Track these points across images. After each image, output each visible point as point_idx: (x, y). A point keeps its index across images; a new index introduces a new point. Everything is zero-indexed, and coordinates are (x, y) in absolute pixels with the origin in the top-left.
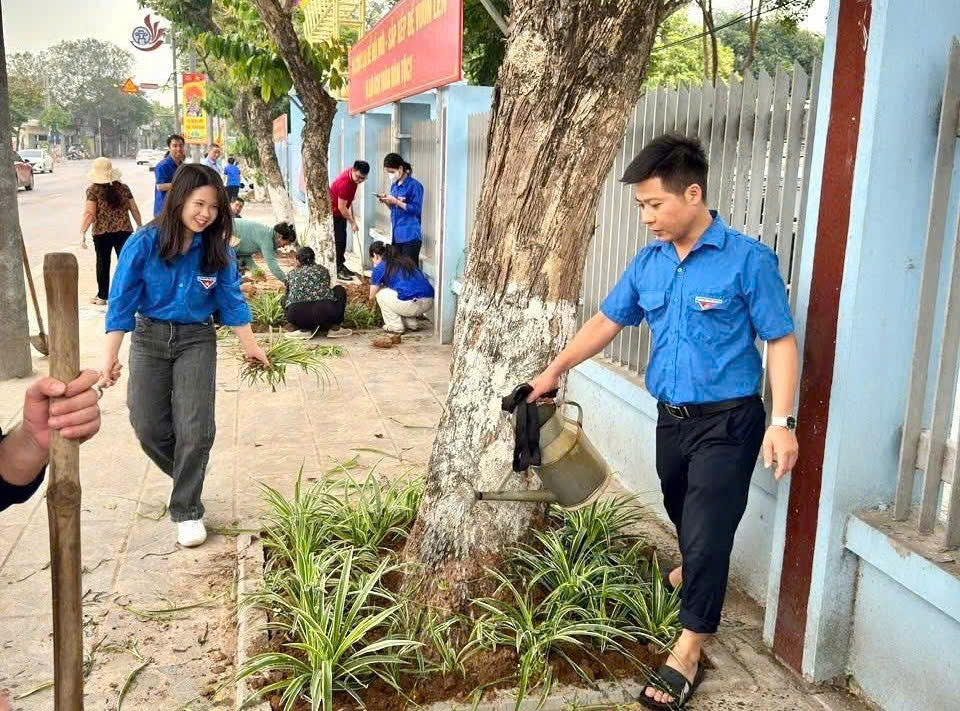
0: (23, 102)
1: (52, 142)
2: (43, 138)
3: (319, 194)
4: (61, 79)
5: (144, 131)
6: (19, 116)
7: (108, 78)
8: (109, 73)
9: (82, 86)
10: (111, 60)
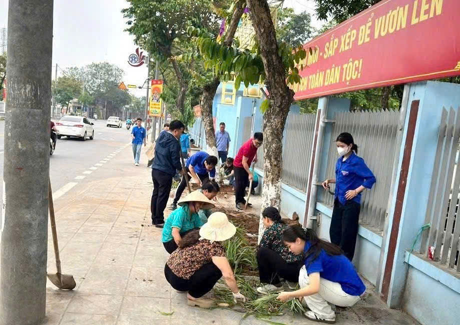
0: (72, 90)
1: (83, 110)
2: (79, 108)
3: (275, 163)
4: (91, 80)
5: (126, 108)
6: (69, 96)
7: (112, 82)
8: (112, 79)
9: (100, 85)
10: (114, 73)
